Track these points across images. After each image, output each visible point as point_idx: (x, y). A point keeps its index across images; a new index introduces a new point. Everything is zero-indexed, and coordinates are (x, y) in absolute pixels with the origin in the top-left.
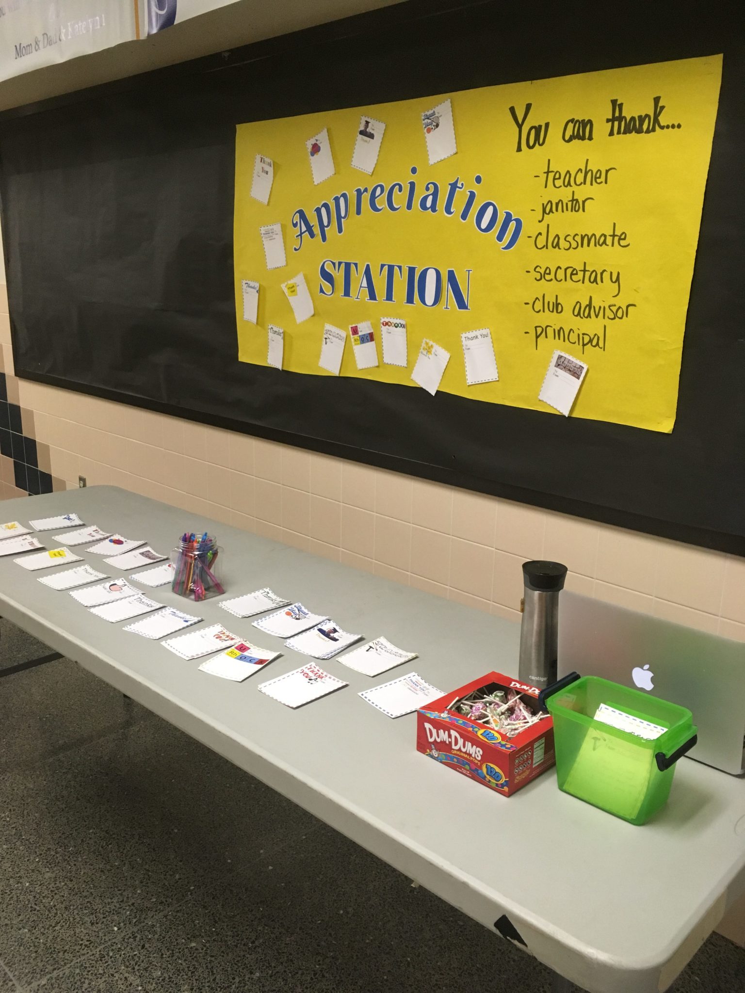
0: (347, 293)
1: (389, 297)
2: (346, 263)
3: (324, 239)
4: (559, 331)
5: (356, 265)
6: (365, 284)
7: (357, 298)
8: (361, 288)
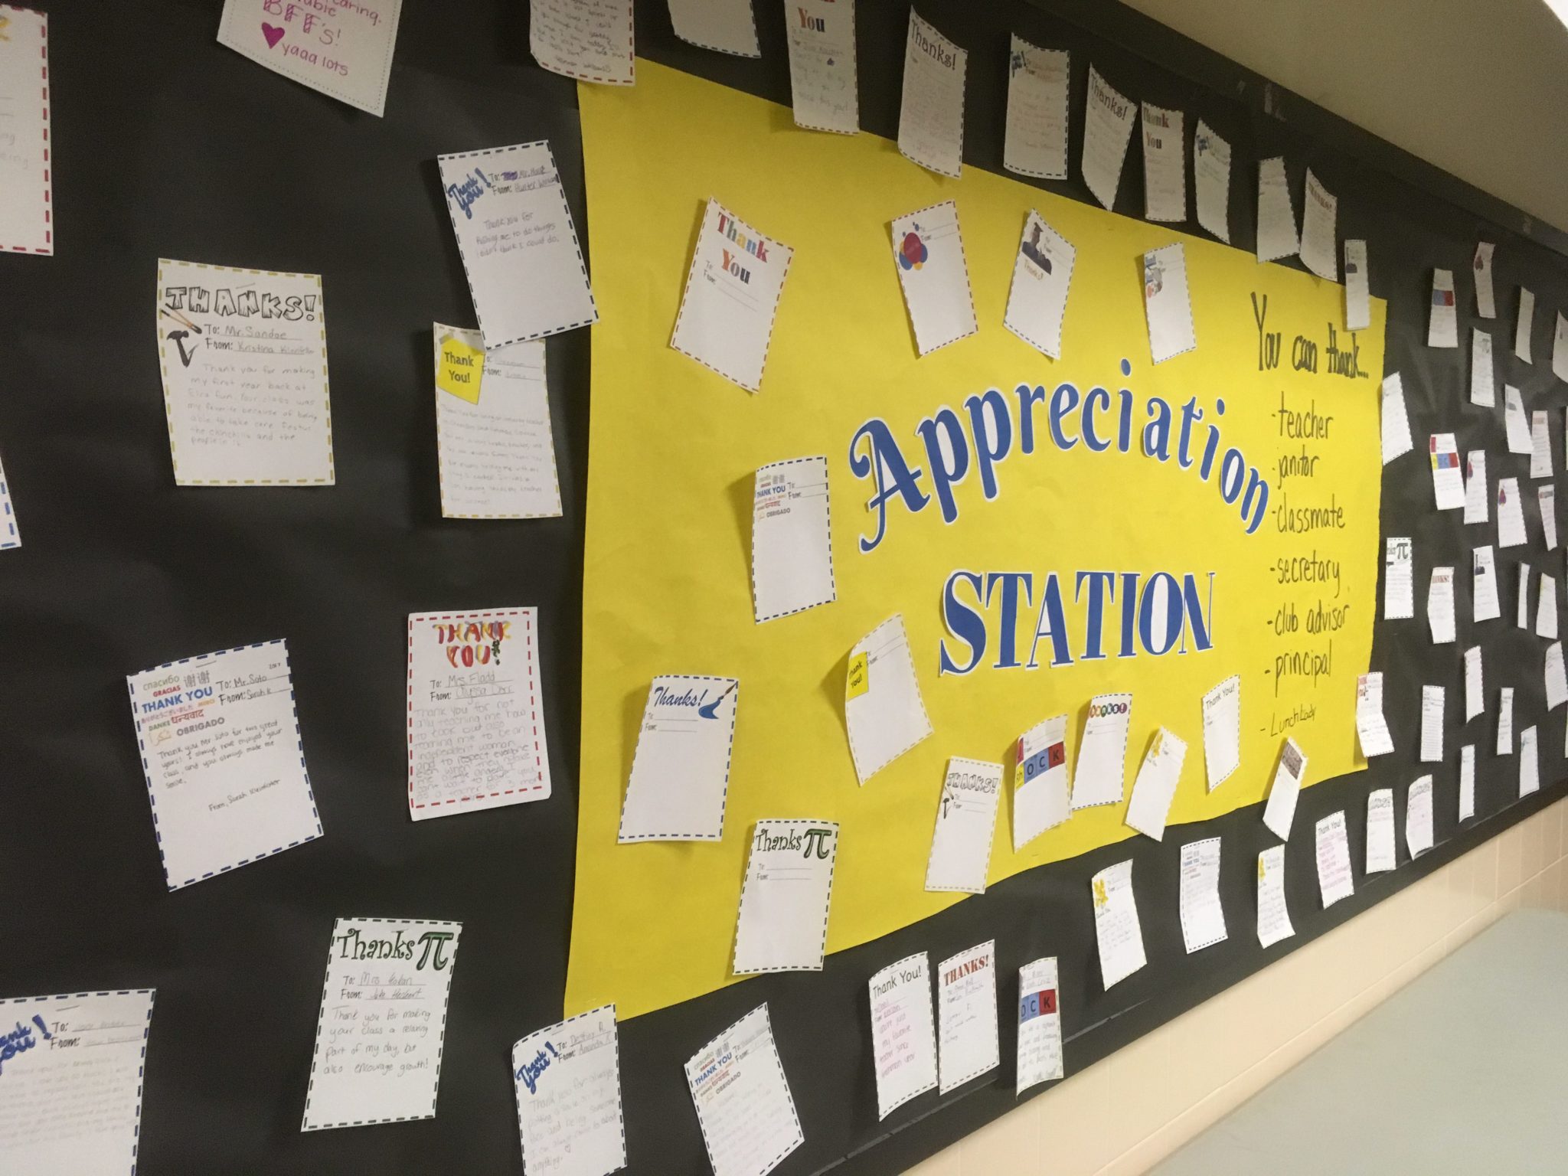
0: (1007, 658)
1: (1093, 650)
2: (1005, 576)
3: (950, 512)
4: (1295, 659)
5: (1028, 578)
6: (1046, 626)
7: (1031, 665)
8: (1039, 637)
